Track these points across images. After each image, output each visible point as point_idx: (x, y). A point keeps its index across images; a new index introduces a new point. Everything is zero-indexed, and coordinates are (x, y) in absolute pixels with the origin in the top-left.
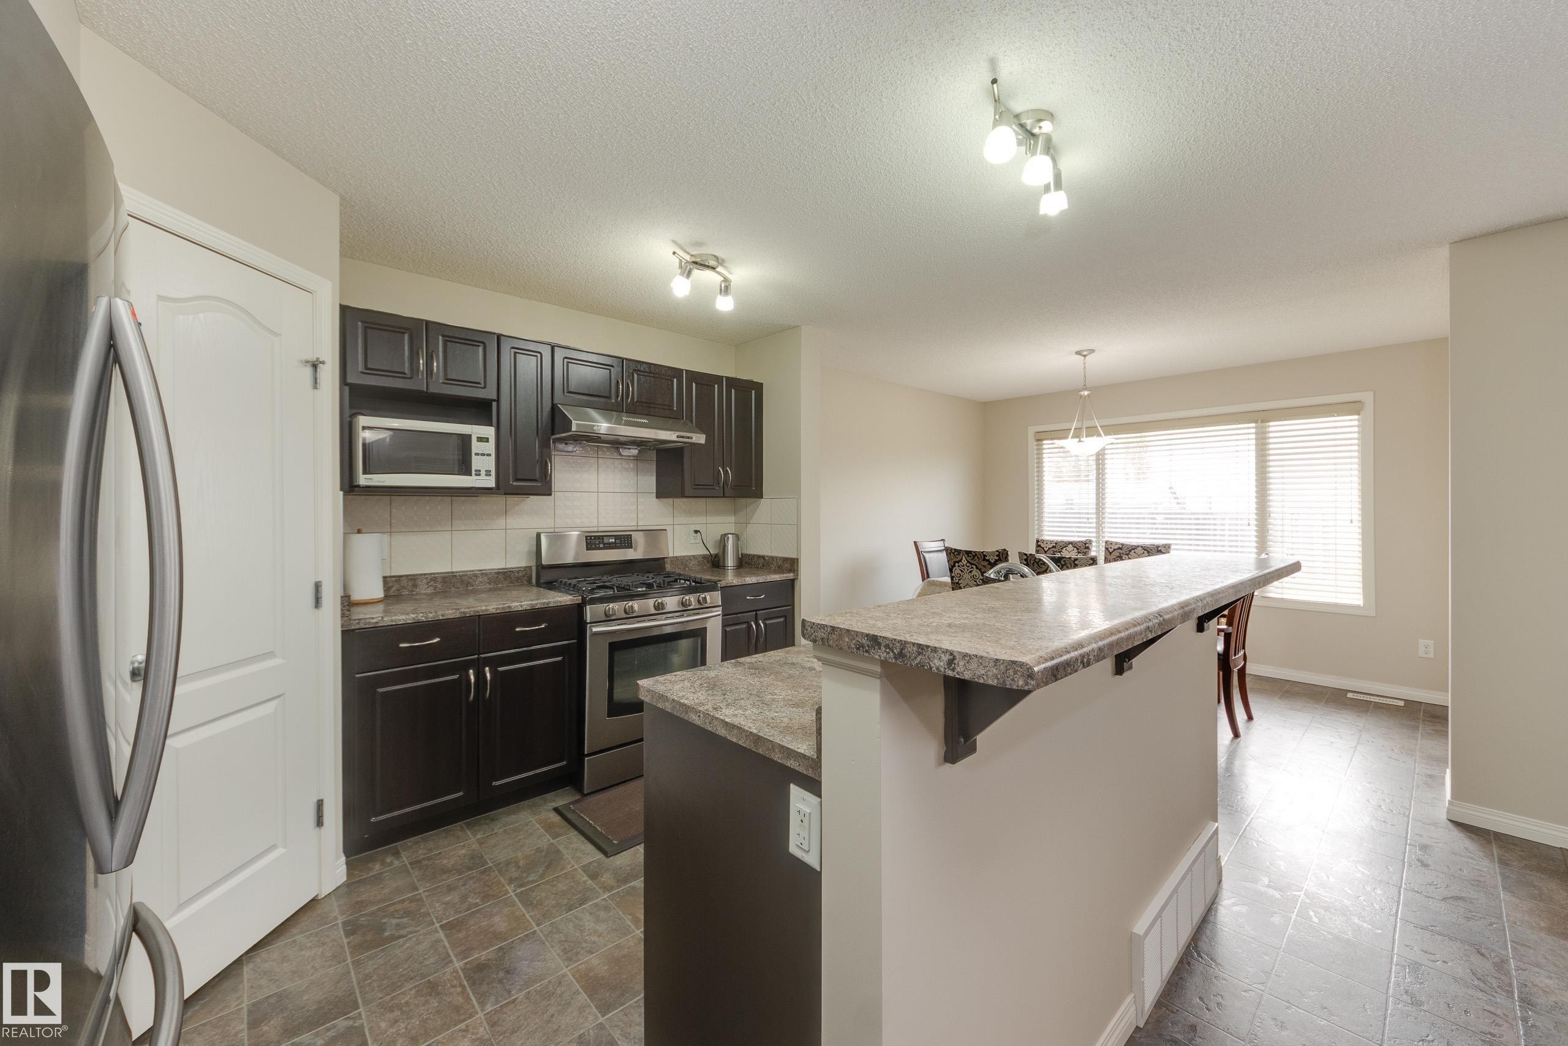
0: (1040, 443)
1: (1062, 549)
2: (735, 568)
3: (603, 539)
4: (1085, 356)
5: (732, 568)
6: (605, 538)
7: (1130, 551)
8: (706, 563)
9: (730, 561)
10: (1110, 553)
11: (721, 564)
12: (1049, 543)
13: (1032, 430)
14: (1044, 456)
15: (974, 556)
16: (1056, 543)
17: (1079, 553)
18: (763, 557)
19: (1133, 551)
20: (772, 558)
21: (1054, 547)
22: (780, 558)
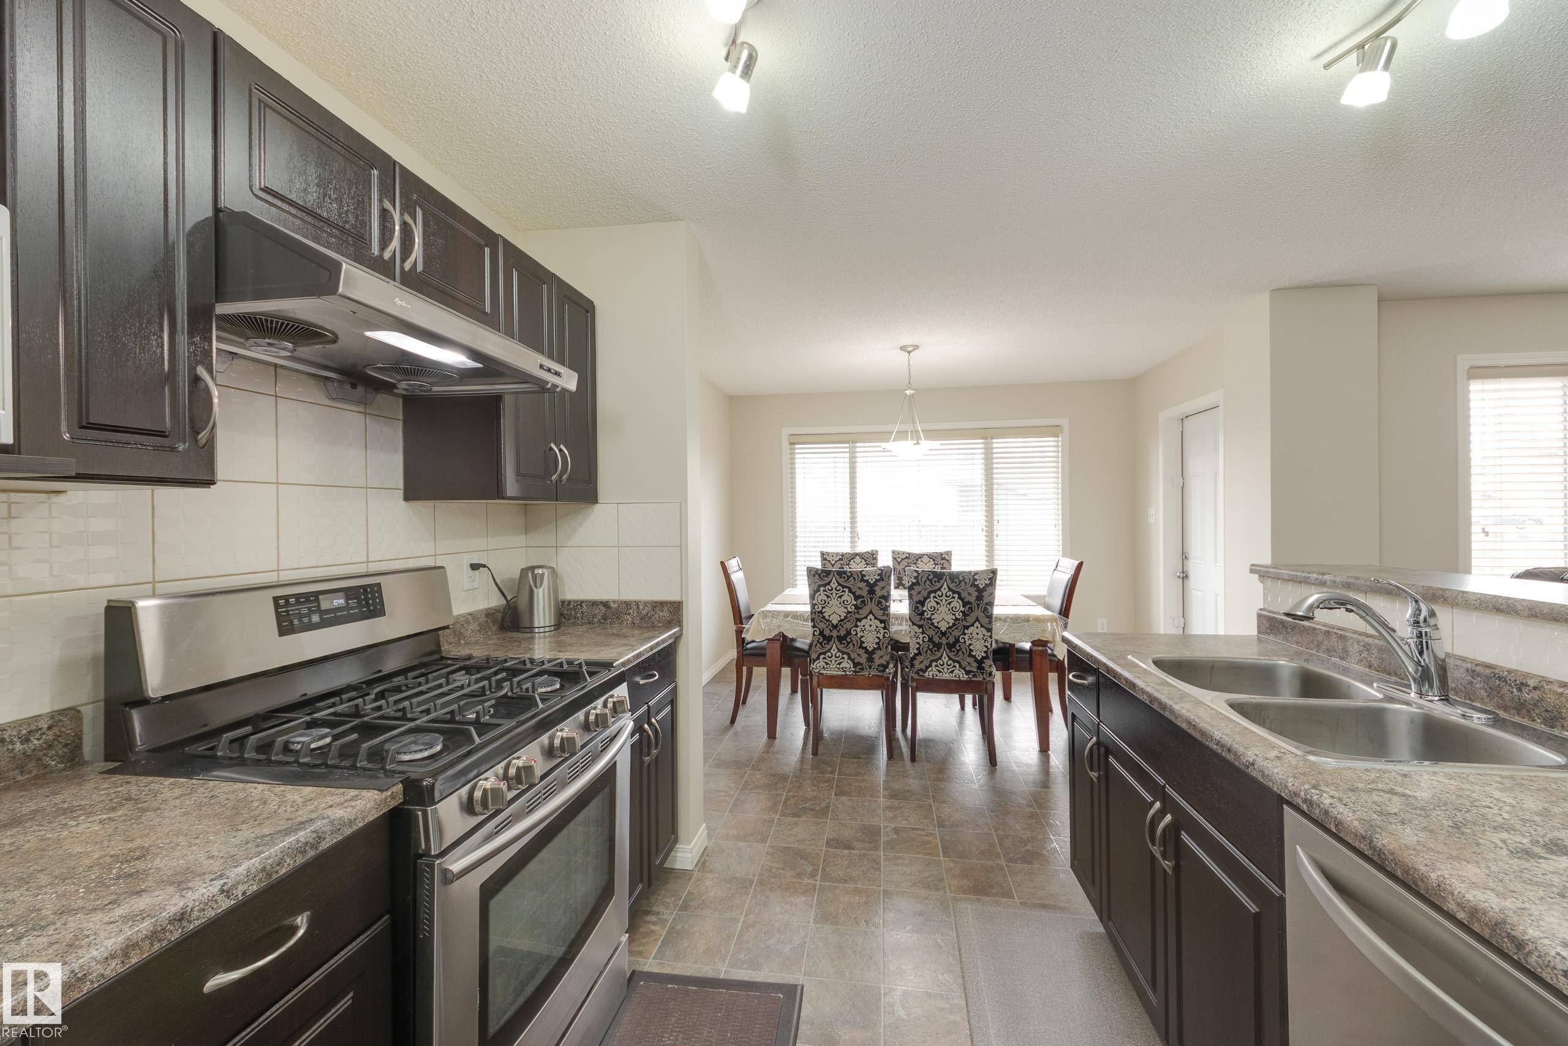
0: (793, 446)
1: (850, 561)
2: (552, 628)
3: (317, 600)
4: (909, 352)
5: (547, 629)
6: (321, 597)
7: (917, 560)
8: (491, 624)
9: (543, 616)
10: (899, 563)
11: (525, 623)
12: (835, 556)
13: (786, 432)
14: (797, 461)
15: (849, 577)
16: (842, 555)
17: (867, 564)
18: (605, 604)
19: (920, 560)
20: (627, 604)
21: (840, 560)
22: (646, 603)
